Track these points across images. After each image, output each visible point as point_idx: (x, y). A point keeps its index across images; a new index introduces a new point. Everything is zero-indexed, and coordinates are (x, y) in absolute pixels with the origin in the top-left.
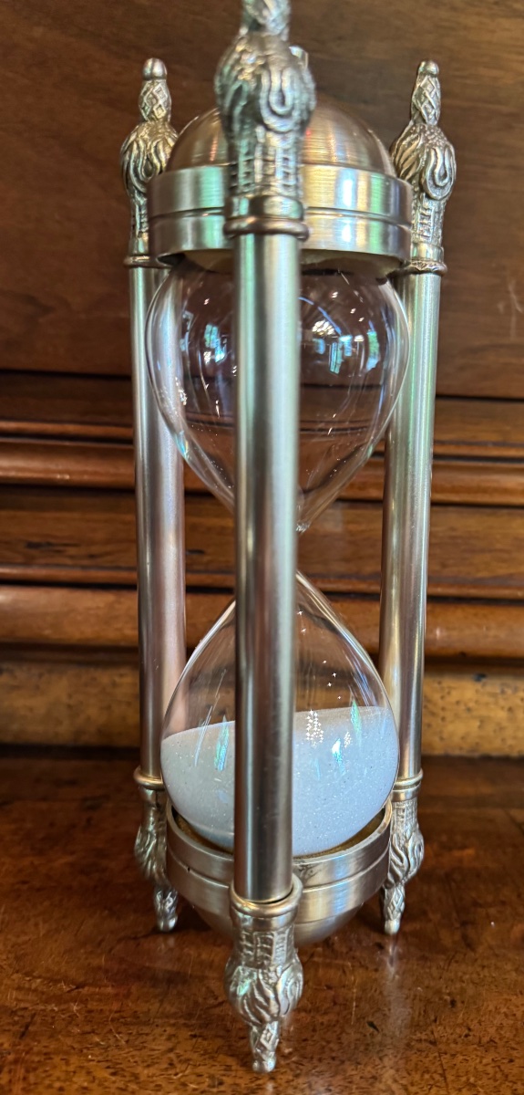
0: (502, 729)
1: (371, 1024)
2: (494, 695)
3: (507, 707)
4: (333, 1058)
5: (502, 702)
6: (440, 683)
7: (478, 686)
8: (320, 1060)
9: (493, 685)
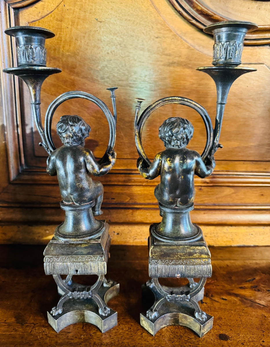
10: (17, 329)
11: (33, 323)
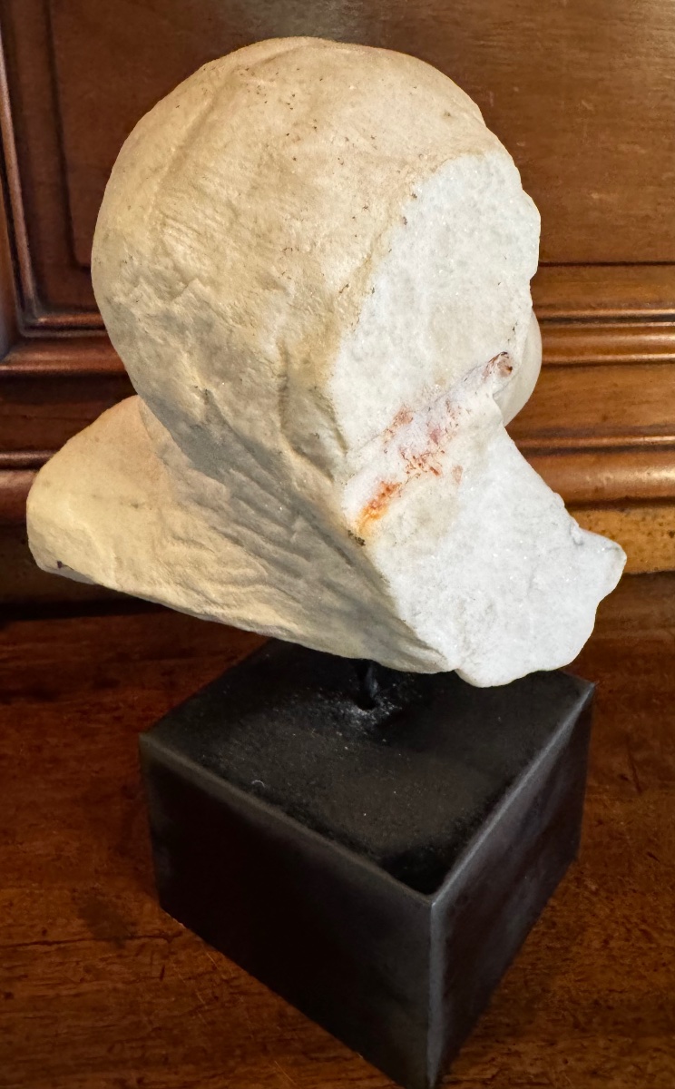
0: (641, 550)
1: (651, 855)
2: (637, 523)
3: (647, 532)
4: (634, 891)
5: (642, 528)
6: (588, 516)
7: (623, 515)
8: (625, 894)
9: (636, 514)
10: (101, 965)
11: (162, 935)
